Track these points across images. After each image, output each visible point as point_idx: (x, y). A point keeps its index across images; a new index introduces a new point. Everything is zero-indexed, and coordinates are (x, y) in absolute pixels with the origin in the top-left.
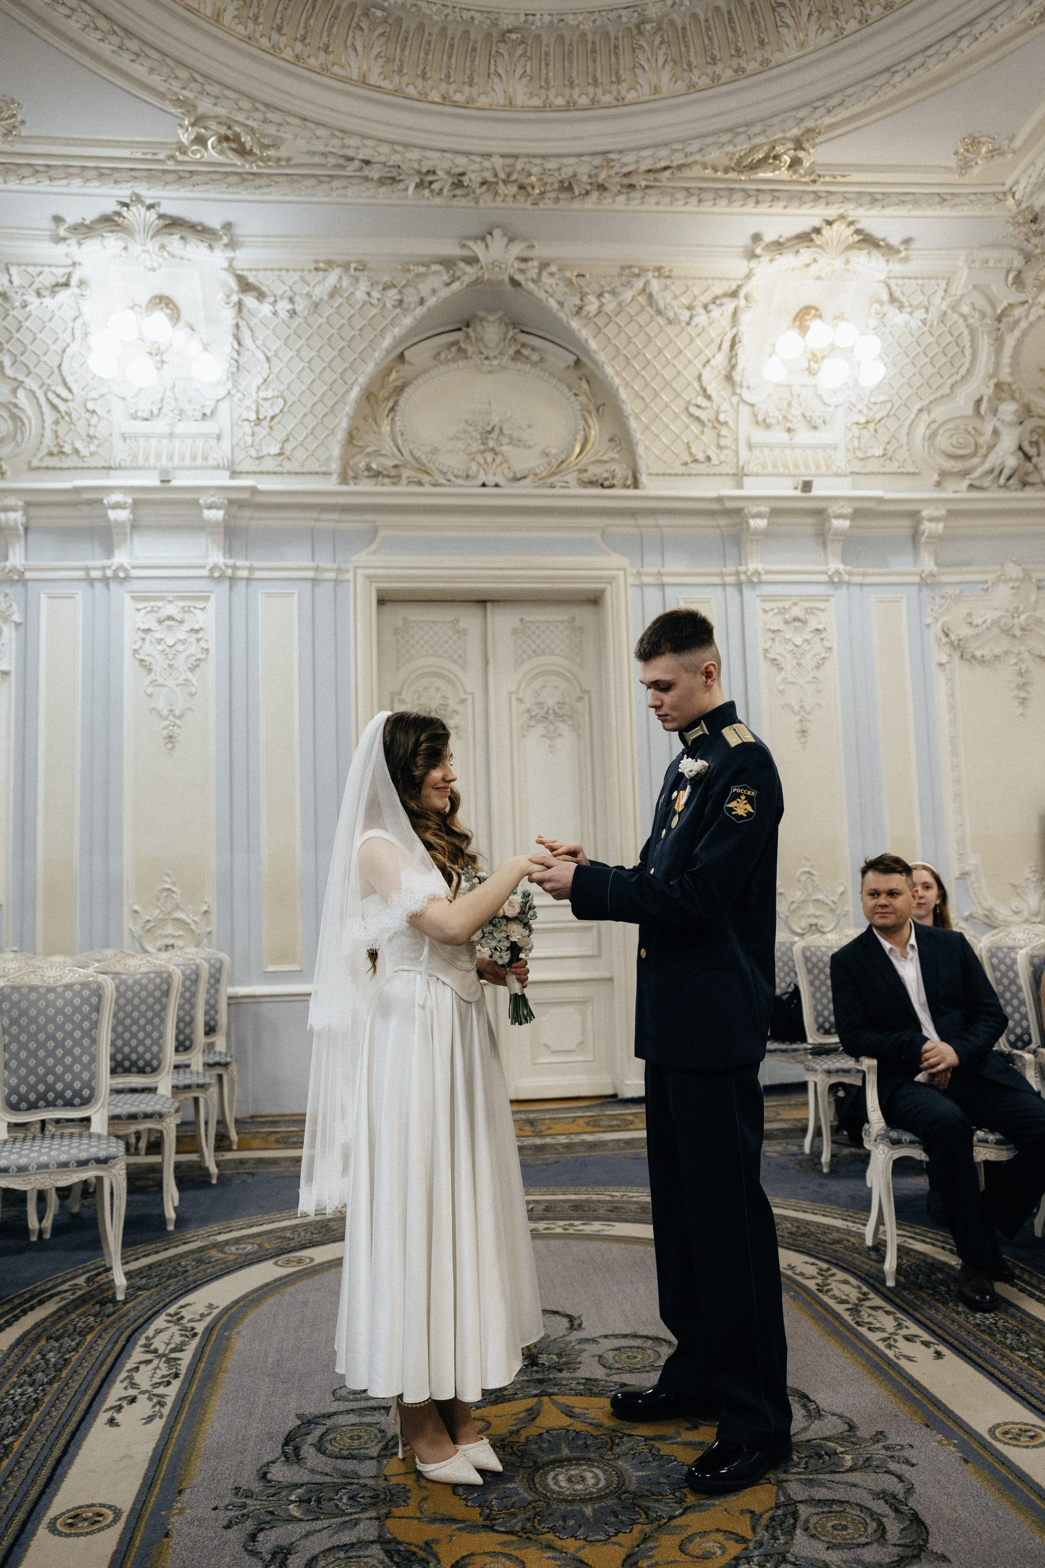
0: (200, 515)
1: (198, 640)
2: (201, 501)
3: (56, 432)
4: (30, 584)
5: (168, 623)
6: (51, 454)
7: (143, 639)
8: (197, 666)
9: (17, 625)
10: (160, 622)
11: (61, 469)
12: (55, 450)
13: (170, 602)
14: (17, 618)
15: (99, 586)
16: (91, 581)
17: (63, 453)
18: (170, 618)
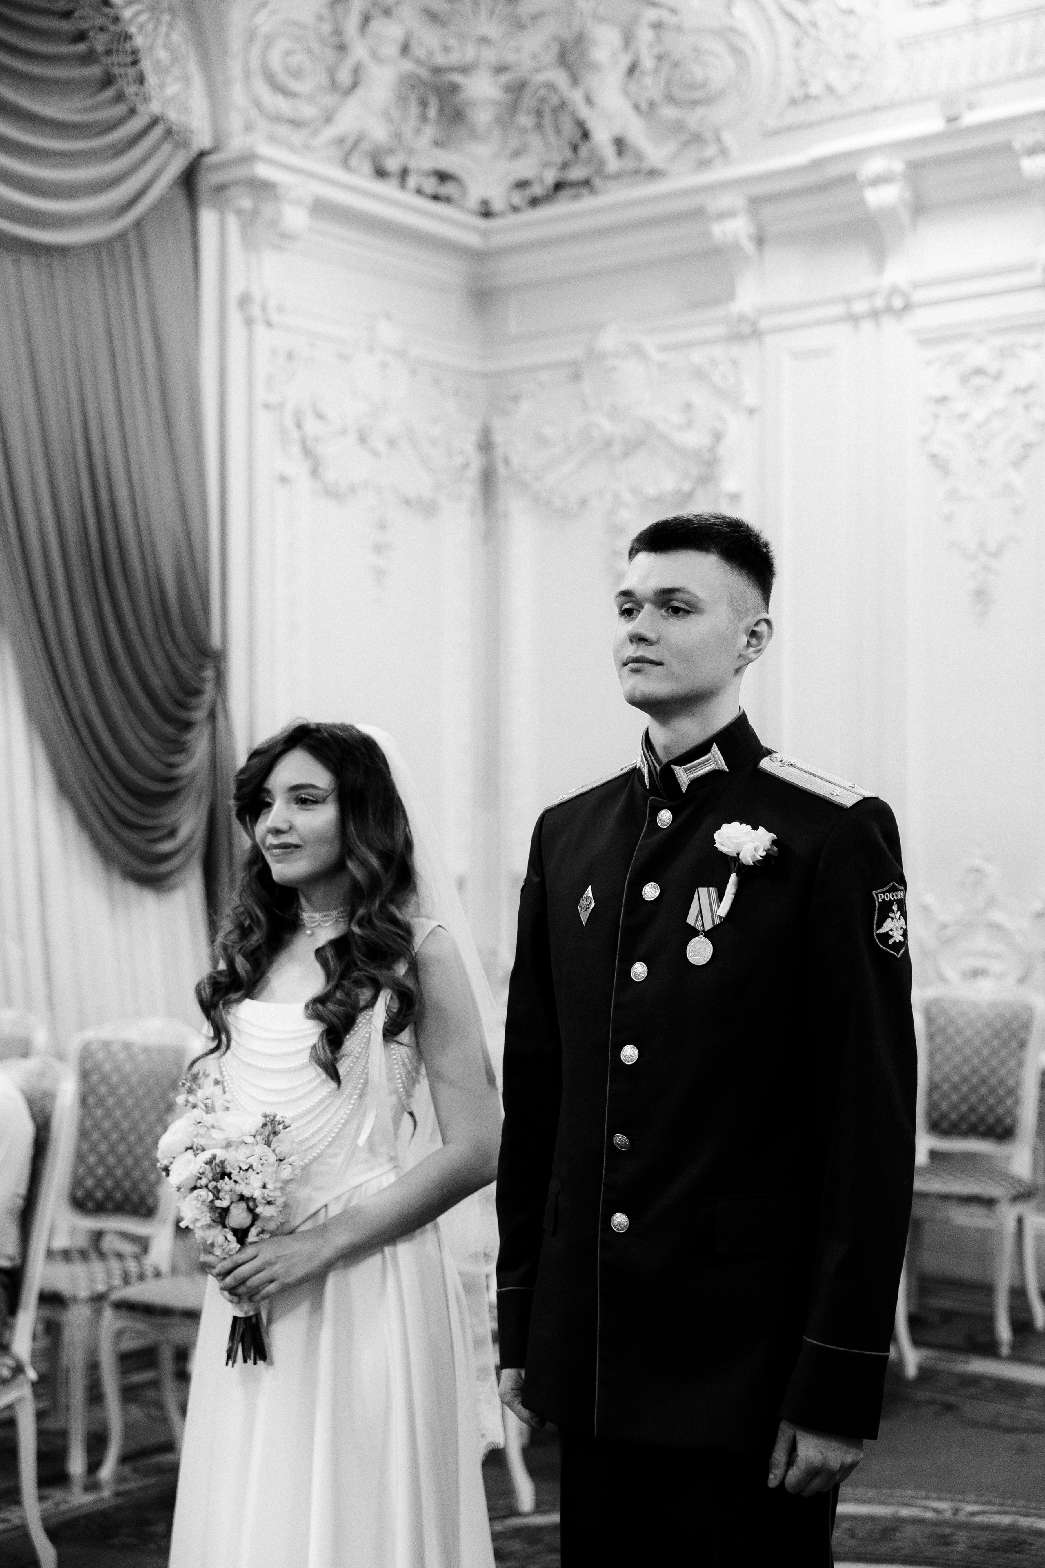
0: (1018, 170)
1: (1027, 407)
2: (1017, 145)
3: (797, 60)
4: (769, 340)
5: (978, 381)
6: (794, 102)
7: (936, 417)
8: (1025, 457)
9: (752, 411)
10: (964, 379)
11: (810, 125)
12: (798, 93)
13: (980, 341)
14: (750, 400)
15: (867, 326)
16: (854, 319)
17: (807, 97)
18: (979, 372)
